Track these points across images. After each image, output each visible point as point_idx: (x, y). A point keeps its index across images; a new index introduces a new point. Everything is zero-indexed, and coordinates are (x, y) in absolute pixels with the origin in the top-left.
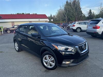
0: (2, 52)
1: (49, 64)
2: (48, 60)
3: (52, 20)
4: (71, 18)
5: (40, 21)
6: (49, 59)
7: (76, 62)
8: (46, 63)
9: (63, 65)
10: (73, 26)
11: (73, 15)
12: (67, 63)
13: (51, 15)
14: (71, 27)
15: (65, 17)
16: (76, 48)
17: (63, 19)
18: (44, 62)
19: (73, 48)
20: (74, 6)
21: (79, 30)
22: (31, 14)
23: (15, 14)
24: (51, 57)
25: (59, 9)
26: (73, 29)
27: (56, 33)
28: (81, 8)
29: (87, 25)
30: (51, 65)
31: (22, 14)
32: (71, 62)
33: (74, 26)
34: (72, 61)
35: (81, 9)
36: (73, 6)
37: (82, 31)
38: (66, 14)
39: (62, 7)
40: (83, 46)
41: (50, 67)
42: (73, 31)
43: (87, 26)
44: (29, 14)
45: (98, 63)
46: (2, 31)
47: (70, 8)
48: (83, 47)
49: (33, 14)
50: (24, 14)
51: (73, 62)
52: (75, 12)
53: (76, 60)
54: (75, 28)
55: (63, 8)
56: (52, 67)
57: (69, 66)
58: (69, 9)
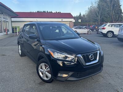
0: (4, 55)
1: (45, 74)
2: (44, 70)
3: (80, 21)
4: (105, 18)
5: (62, 21)
6: (45, 68)
7: (79, 76)
8: (42, 73)
9: (58, 78)
10: (102, 29)
11: (109, 15)
12: (65, 75)
13: (80, 14)
14: (100, 31)
15: (97, 17)
16: (78, 57)
17: (95, 19)
18: (39, 71)
19: (74, 57)
20: (111, 3)
21: (110, 35)
22: (53, 12)
23: (34, 12)
24: (47, 66)
25: (90, 7)
26: (102, 32)
27: (65, 36)
28: (121, 5)
29: (119, 28)
30: (47, 77)
31: (44, 12)
32: (69, 76)
33: (104, 29)
34: (71, 73)
35: (121, 7)
36: (109, 2)
37: (114, 36)
38: (99, 13)
39: (93, 3)
40: (90, 55)
41: (46, 79)
42: (102, 35)
43: (119, 30)
44: (51, 12)
45: (115, 82)
46: (17, 32)
47: (105, 5)
48: (90, 57)
49: (56, 12)
50: (45, 12)
51: (72, 76)
52: (112, 11)
53: (78, 74)
54: (105, 31)
55: (95, 5)
56: (48, 79)
57: (67, 80)
58: (103, 7)
